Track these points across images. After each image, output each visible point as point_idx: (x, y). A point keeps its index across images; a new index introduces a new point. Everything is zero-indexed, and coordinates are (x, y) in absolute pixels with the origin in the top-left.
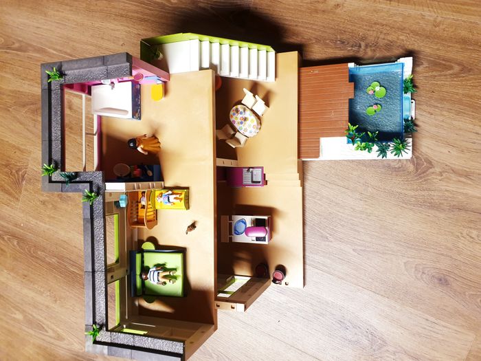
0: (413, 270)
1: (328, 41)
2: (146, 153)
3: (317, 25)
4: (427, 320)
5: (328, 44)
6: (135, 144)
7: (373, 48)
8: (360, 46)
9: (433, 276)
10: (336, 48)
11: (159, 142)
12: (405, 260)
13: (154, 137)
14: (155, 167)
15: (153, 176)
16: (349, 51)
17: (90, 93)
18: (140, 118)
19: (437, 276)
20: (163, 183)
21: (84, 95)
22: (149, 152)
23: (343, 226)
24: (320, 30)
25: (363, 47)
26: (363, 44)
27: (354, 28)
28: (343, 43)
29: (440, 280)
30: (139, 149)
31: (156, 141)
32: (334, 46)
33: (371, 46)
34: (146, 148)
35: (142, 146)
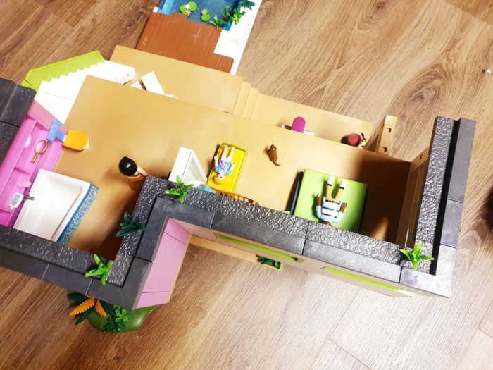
0: (367, 24)
1: (122, 37)
3: (101, 42)
4: (416, 26)
5: (124, 38)
7: (149, 3)
8: (142, 13)
9: (375, 11)
10: (132, 32)
12: (356, 28)
16: (141, 22)
19: (375, 8)
23: (310, 72)
24: (108, 41)
25: (144, 11)
26: (141, 10)
27: (122, 14)
28: (131, 25)
29: (379, 7)
32: (130, 33)
33: (147, 5)
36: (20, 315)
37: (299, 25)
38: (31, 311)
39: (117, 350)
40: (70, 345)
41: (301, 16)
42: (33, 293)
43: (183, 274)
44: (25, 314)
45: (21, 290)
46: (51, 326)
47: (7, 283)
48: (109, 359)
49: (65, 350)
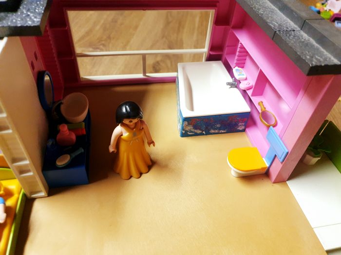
2: (111, 149)
6: (128, 116)
11: (141, 174)
13: (151, 164)
14: (81, 171)
15: (56, 168)
17: (210, 58)
18: (185, 134)
20: (43, 194)
21: (206, 50)
22: (116, 156)
30: (118, 129)
31: (143, 168)
34: (123, 147)
35: (126, 135)
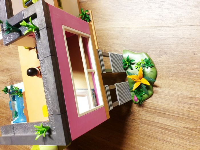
36: (173, 117)
37: (16, 67)
38: (168, 112)
39: (162, 56)
40: (173, 81)
41: (14, 69)
42: (159, 116)
43: (113, 49)
44: (172, 114)
45: (161, 123)
46: (169, 97)
47: (162, 133)
48: (168, 57)
49: (177, 82)
